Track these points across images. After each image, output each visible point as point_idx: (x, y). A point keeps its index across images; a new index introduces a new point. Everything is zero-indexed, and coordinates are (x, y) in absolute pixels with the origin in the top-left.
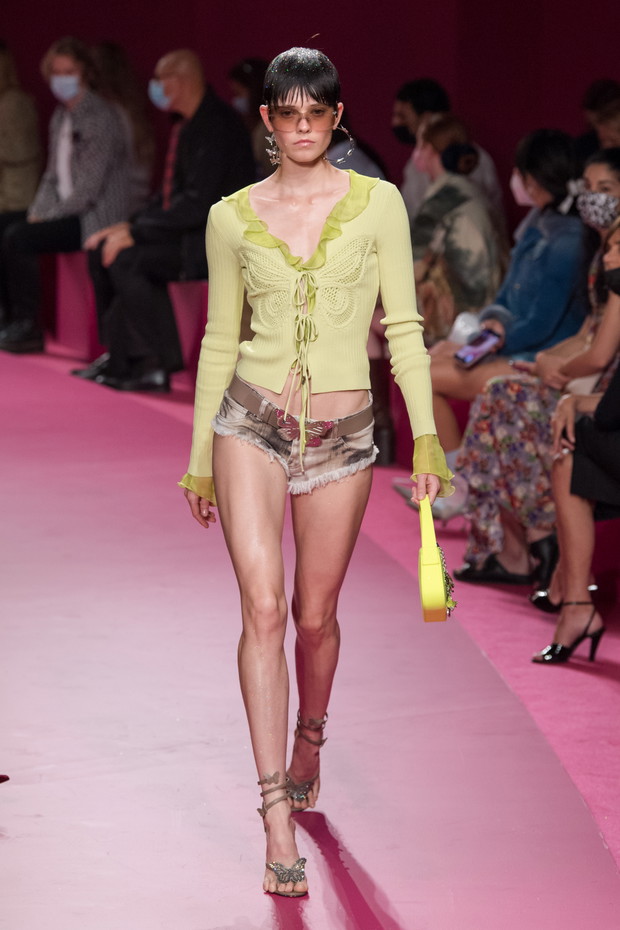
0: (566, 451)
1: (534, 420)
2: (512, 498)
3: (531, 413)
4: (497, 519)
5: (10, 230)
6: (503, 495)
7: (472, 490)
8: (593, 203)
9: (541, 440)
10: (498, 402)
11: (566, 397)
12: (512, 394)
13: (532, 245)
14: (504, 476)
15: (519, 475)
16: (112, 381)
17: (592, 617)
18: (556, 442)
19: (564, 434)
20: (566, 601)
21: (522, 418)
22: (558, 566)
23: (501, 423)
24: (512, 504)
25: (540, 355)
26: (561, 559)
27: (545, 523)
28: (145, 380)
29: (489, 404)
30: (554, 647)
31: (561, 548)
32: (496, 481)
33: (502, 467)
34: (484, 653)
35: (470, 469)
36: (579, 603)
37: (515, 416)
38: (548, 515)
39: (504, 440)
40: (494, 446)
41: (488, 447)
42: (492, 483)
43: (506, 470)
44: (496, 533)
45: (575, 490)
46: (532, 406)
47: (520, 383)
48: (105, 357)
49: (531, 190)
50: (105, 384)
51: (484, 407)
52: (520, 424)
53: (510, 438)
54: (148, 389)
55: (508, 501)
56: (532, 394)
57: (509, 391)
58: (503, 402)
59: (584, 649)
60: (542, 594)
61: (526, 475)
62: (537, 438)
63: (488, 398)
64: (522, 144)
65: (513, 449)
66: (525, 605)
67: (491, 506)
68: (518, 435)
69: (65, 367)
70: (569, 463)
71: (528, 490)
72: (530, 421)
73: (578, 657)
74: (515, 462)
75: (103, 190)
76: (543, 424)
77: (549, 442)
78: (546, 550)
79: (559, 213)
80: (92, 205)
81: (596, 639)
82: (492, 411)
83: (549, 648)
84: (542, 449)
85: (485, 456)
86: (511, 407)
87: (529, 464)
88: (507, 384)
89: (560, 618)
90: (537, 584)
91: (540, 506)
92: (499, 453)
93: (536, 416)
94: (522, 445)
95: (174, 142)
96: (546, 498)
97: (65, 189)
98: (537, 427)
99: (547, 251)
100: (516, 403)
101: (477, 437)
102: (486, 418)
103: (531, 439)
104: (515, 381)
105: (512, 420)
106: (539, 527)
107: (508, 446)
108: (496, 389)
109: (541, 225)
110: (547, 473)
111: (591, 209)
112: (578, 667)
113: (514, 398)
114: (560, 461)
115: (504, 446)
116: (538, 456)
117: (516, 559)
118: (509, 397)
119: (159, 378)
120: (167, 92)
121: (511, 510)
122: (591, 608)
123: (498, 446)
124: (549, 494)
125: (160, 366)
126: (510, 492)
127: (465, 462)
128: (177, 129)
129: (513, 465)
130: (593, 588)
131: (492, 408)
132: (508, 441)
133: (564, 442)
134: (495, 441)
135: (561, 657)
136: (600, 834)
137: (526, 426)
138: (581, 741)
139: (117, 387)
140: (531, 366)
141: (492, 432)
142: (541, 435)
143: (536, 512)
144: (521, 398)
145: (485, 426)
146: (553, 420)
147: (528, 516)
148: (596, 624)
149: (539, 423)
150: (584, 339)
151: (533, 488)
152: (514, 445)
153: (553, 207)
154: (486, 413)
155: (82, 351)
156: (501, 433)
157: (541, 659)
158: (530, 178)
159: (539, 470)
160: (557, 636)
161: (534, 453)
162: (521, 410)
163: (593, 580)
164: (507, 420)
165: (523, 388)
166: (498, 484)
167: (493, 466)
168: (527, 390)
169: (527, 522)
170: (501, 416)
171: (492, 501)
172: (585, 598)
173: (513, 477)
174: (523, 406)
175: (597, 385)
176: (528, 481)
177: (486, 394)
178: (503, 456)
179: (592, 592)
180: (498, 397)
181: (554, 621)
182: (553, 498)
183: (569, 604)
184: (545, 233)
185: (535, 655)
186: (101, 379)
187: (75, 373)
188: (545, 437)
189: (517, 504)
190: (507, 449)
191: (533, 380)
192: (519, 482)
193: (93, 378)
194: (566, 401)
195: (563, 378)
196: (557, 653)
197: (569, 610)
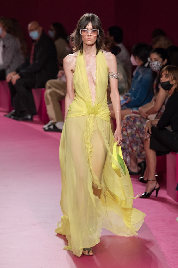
0: (148, 136)
1: (139, 127)
2: (133, 150)
3: (138, 125)
4: (129, 157)
6: (130, 149)
8: (154, 65)
9: (141, 133)
10: (128, 122)
11: (148, 121)
13: (138, 77)
14: (130, 144)
15: (134, 143)
16: (16, 118)
17: (156, 184)
18: (146, 134)
19: (148, 132)
20: (149, 180)
21: (135, 127)
22: (146, 169)
23: (129, 128)
24: (133, 152)
25: (140, 108)
26: (147, 167)
27: (142, 157)
28: (25, 117)
29: (125, 123)
30: (146, 193)
31: (147, 165)
32: (128, 145)
33: (129, 141)
36: (152, 180)
37: (133, 126)
38: (143, 155)
39: (130, 133)
40: (127, 135)
41: (125, 135)
42: (127, 146)
43: (131, 142)
44: (129, 160)
45: (151, 148)
46: (138, 123)
47: (134, 117)
48: (14, 111)
49: (137, 61)
50: (14, 119)
52: (135, 128)
53: (132, 133)
54: (26, 120)
55: (132, 151)
56: (138, 120)
57: (131, 119)
58: (130, 122)
59: (154, 194)
60: (142, 178)
61: (137, 144)
62: (140, 132)
64: (134, 47)
65: (133, 136)
66: (137, 181)
67: (127, 153)
68: (134, 132)
69: (2, 114)
70: (149, 140)
71: (137, 148)
72: (137, 128)
73: (153, 196)
74: (133, 139)
75: (12, 62)
76: (141, 128)
77: (143, 133)
78: (143, 165)
79: (144, 67)
80: (9, 67)
81: (157, 191)
82: (127, 125)
83: (144, 193)
84: (141, 136)
85: (125, 138)
86: (132, 124)
87: (137, 140)
88: (131, 117)
89: (147, 185)
90: (140, 175)
91: (141, 152)
92: (129, 137)
93: (139, 126)
94: (135, 135)
95: (33, 48)
96: (142, 150)
97: (1, 62)
98: (139, 129)
99: (141, 78)
100: (133, 122)
101: (122, 132)
102: (125, 127)
103: (138, 133)
104: (133, 116)
105: (132, 127)
106: (141, 159)
107: (131, 135)
108: (127, 118)
109: (140, 71)
110: (142, 143)
111: (153, 66)
112: (152, 199)
113: (133, 121)
114: (146, 139)
115: (130, 135)
116: (140, 138)
117: (134, 168)
118: (131, 121)
119: (29, 117)
121: (132, 154)
122: (156, 181)
123: (128, 135)
124: (143, 149)
125: (29, 114)
126: (132, 148)
128: (34, 44)
129: (133, 141)
130: (156, 175)
131: (126, 124)
132: (131, 134)
133: (148, 134)
134: (128, 134)
135: (147, 196)
136: (160, 247)
137: (136, 129)
138: (154, 220)
139: (17, 120)
140: (138, 111)
141: (127, 131)
142: (141, 132)
143: (140, 154)
144: (135, 121)
145: (124, 129)
146: (145, 127)
147: (137, 155)
149: (140, 128)
150: (152, 103)
151: (139, 147)
152: (133, 135)
153: (143, 65)
154: (125, 126)
155: (7, 109)
156: (129, 131)
157: (142, 197)
158: (136, 57)
159: (140, 142)
160: (146, 190)
161: (139, 137)
162: (135, 124)
163: (156, 173)
164: (131, 127)
165: (135, 118)
166: (128, 146)
167: (127, 141)
168: (137, 119)
169: (137, 157)
170: (129, 126)
171: (127, 151)
172: (154, 179)
173: (133, 144)
174: (135, 123)
175: (156, 117)
176: (137, 145)
177: (124, 120)
178: (130, 138)
179: (156, 177)
180: (128, 121)
181: (145, 186)
182: (144, 150)
183: (150, 180)
184: (141, 73)
186: (12, 117)
187: (5, 116)
188: (142, 132)
189: (134, 152)
190: (131, 136)
191: (138, 116)
192: (134, 145)
193: (10, 117)
194: (148, 122)
195: (147, 115)
196: (146, 195)
197: (149, 182)
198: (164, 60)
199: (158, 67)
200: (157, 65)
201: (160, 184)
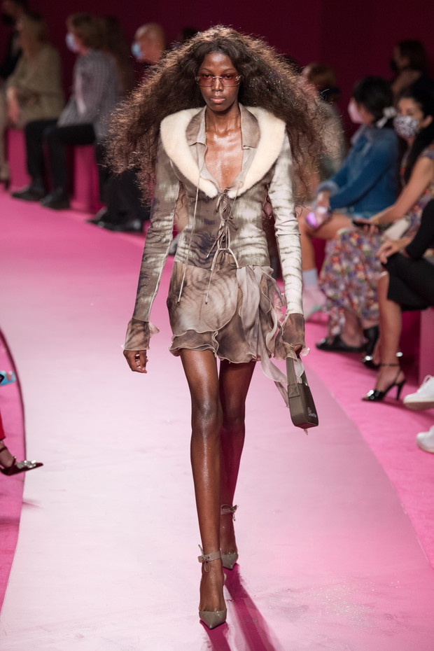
1: (366, 256)
2: (352, 303)
3: (365, 252)
5: (47, 131)
6: (346, 302)
7: (329, 298)
8: (403, 122)
10: (343, 246)
12: (353, 241)
14: (347, 290)
16: (109, 225)
17: (398, 374)
20: (383, 363)
21: (358, 256)
23: (345, 258)
24: (352, 307)
27: (373, 317)
28: (128, 225)
29: (339, 246)
30: (375, 392)
32: (342, 293)
33: (346, 285)
34: (333, 395)
35: (326, 286)
36: (391, 365)
37: (354, 254)
38: (374, 312)
40: (341, 271)
41: (338, 272)
42: (340, 295)
43: (349, 286)
45: (391, 296)
46: (366, 247)
48: (103, 211)
49: (363, 112)
50: (105, 227)
51: (336, 248)
52: (357, 259)
53: (350, 268)
55: (350, 305)
56: (366, 240)
57: (351, 238)
58: (348, 246)
59: (393, 393)
60: (368, 358)
63: (339, 243)
66: (358, 366)
68: (354, 267)
71: (361, 299)
73: (390, 398)
78: (371, 334)
81: (400, 386)
82: (341, 250)
83: (372, 392)
84: (370, 275)
85: (336, 278)
86: (353, 249)
87: (360, 285)
88: (350, 234)
89: (379, 374)
91: (368, 306)
92: (343, 277)
93: (368, 253)
94: (356, 273)
96: (372, 301)
97: (82, 107)
99: (371, 151)
100: (354, 247)
101: (331, 266)
102: (336, 255)
103: (363, 269)
105: (351, 257)
106: (369, 319)
107: (348, 272)
108: (344, 237)
110: (373, 289)
111: (402, 126)
112: (389, 404)
113: (355, 243)
116: (366, 279)
117: (352, 338)
118: (351, 244)
119: (137, 225)
120: (142, 49)
121: (351, 309)
122: (397, 368)
123: (343, 272)
124: (375, 299)
125: (137, 217)
126: (351, 300)
127: (324, 281)
130: (400, 354)
131: (341, 248)
132: (348, 270)
134: (342, 269)
135: (379, 397)
136: (402, 505)
137: (361, 260)
138: (391, 448)
139: (112, 229)
141: (340, 264)
143: (366, 310)
144: (360, 243)
145: (336, 259)
147: (362, 313)
148: (401, 378)
152: (351, 273)
154: (337, 251)
156: (345, 264)
157: (368, 399)
158: (362, 105)
159: (367, 288)
160: (377, 385)
161: (364, 277)
162: (359, 250)
164: (349, 257)
165: (361, 236)
166: (343, 295)
167: (341, 284)
169: (361, 316)
170: (346, 255)
172: (396, 362)
173: (352, 292)
174: (360, 248)
177: (338, 239)
179: (399, 357)
180: (345, 242)
183: (384, 365)
184: (371, 139)
185: (364, 396)
186: (102, 224)
189: (355, 307)
190: (348, 275)
192: (355, 294)
196: (377, 395)
197: (384, 369)
198: (425, 117)
199: (412, 130)
200: (410, 125)
201: (406, 374)
